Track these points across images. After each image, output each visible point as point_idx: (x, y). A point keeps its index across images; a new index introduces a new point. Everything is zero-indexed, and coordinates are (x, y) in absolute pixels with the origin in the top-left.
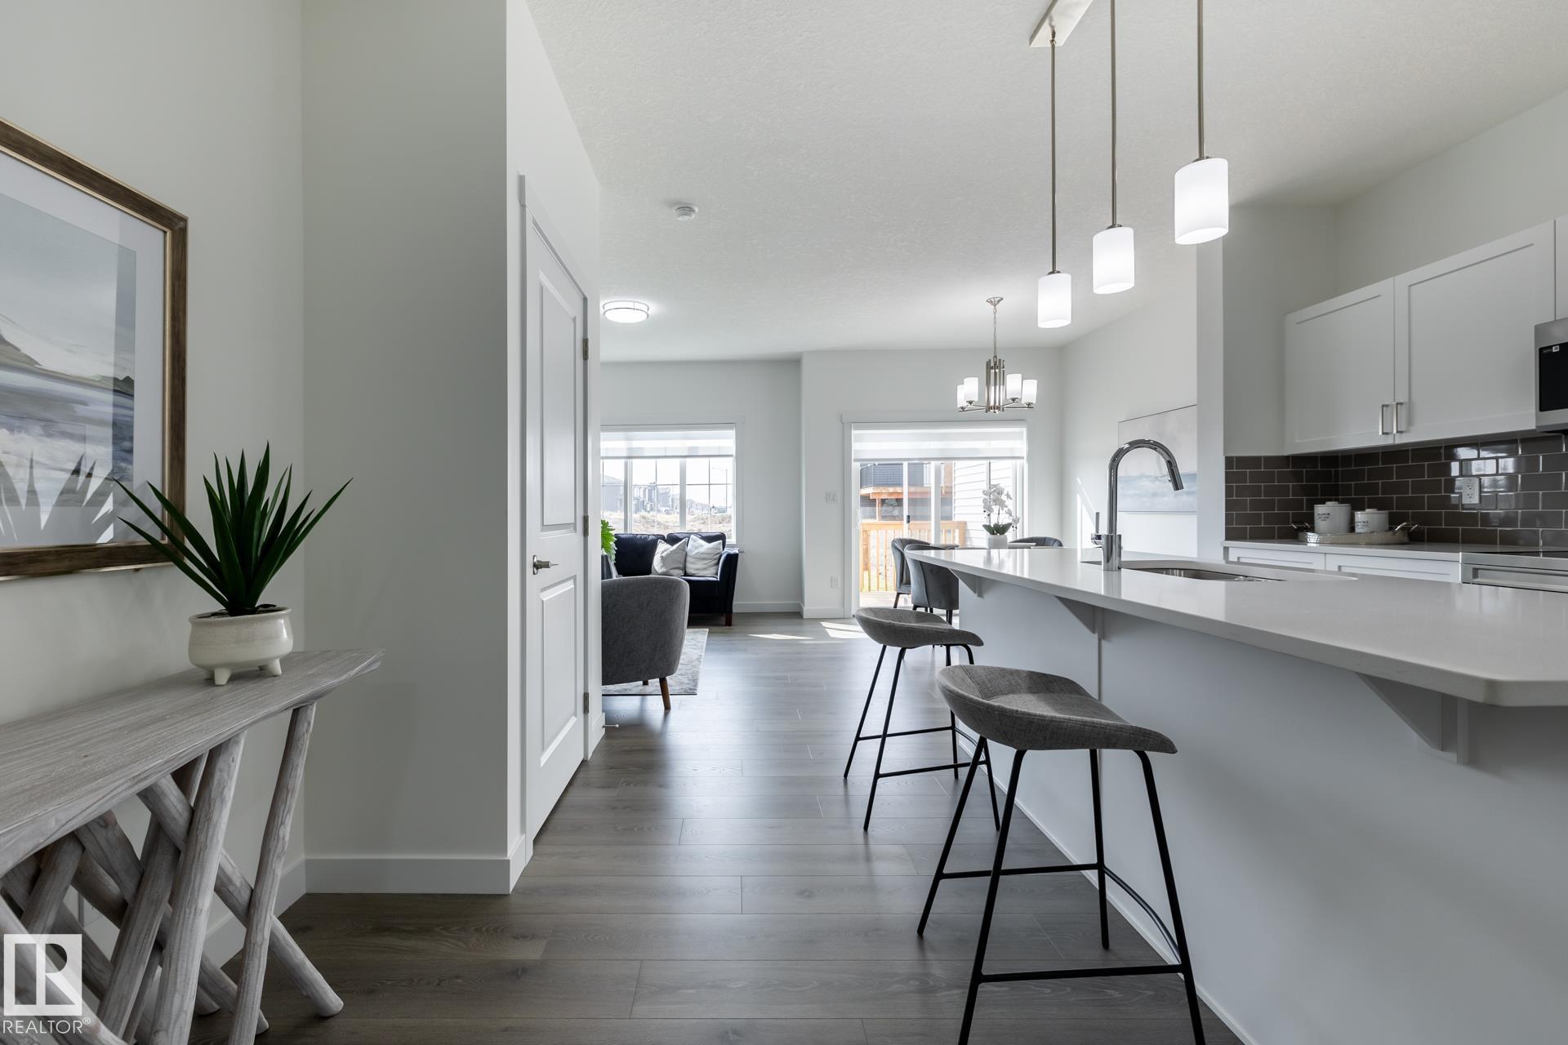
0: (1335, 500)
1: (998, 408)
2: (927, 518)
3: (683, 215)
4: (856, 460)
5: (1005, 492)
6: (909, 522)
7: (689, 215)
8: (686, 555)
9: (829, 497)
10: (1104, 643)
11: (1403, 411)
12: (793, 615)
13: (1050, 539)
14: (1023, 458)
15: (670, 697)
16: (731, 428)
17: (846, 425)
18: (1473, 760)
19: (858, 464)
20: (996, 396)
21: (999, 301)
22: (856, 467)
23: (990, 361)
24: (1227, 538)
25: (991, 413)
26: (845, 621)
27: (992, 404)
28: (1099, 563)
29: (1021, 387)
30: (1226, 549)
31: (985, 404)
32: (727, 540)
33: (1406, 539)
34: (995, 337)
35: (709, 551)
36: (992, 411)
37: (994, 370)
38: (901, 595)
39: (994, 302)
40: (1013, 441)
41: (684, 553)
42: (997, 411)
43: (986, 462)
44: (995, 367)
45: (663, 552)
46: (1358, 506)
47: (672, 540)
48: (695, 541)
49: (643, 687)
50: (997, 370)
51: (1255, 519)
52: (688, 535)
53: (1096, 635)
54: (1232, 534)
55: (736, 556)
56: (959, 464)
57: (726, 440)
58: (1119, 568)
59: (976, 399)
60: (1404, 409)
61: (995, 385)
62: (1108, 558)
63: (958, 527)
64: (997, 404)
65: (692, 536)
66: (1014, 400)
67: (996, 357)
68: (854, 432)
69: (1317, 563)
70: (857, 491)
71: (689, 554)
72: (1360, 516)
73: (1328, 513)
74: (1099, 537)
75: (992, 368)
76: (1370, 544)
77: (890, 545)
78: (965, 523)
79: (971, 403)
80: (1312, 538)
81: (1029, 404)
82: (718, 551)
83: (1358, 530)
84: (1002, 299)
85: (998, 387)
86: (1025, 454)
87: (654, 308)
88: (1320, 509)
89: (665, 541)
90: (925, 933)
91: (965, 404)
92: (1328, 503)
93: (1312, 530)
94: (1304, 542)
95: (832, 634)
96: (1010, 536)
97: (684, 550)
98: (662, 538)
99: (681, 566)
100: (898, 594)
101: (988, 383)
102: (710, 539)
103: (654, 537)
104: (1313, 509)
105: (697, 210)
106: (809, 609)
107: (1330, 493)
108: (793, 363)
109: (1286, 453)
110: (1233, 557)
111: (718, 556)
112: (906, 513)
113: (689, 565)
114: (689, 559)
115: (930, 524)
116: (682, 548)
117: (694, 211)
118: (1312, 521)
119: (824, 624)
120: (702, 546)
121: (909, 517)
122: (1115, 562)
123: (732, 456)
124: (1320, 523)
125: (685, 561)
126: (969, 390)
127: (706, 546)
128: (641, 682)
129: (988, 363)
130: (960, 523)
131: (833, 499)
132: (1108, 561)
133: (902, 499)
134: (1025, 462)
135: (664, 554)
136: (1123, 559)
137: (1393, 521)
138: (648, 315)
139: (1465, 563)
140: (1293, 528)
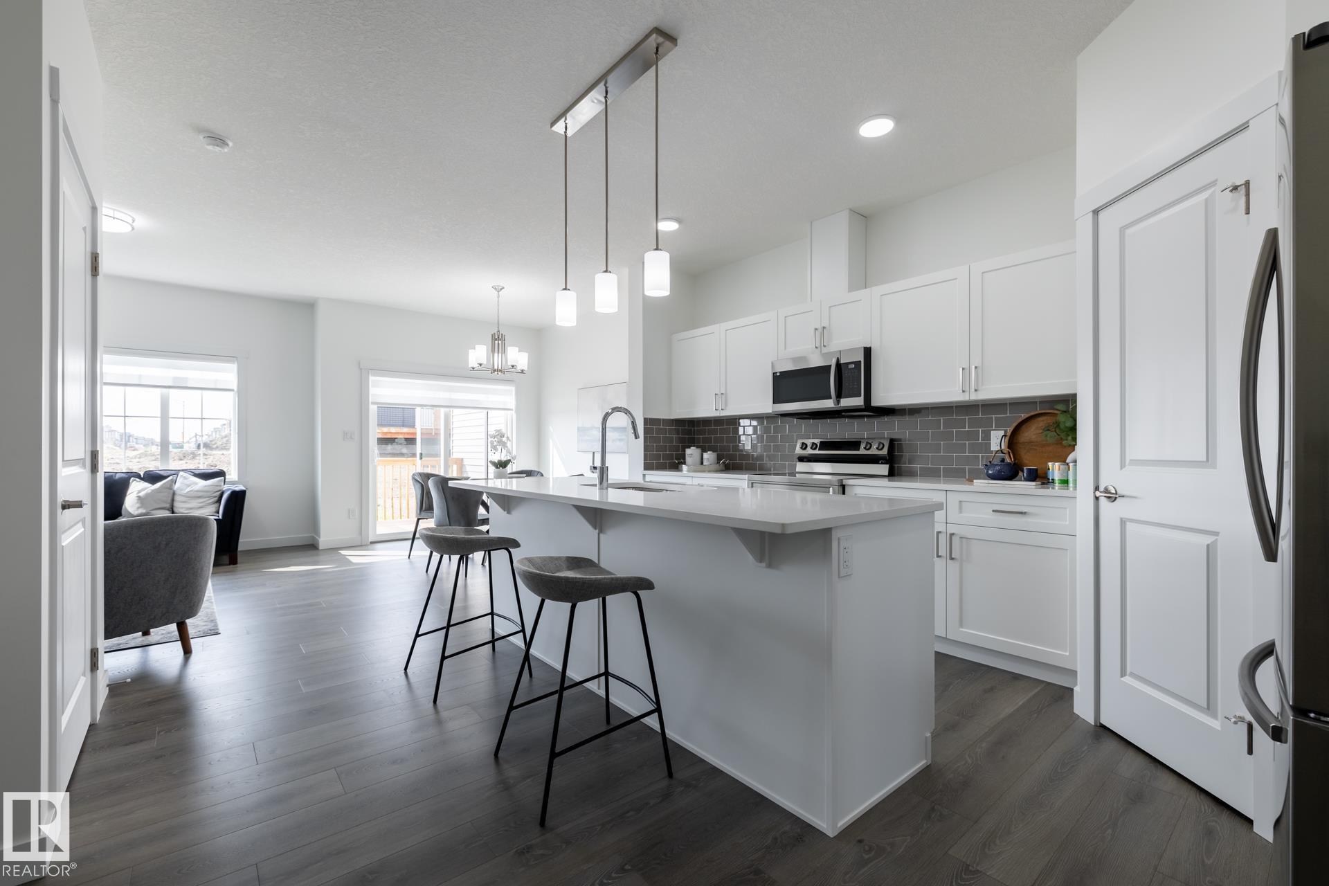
0: (694, 446)
1: (500, 371)
2: (437, 455)
3: (214, 145)
4: (373, 403)
5: (506, 436)
6: (421, 458)
7: (221, 147)
8: (174, 494)
9: (347, 436)
10: (601, 535)
11: (723, 397)
12: (309, 547)
13: (535, 471)
14: (512, 410)
15: (191, 640)
16: (233, 362)
17: (363, 372)
18: (770, 566)
19: (376, 406)
20: (498, 361)
21: (501, 289)
22: (373, 409)
23: (494, 334)
24: (645, 469)
25: (497, 374)
26: (364, 548)
27: (496, 367)
28: (595, 485)
29: (517, 357)
30: (644, 475)
31: (491, 367)
32: (227, 477)
33: (724, 468)
34: (498, 316)
35: (206, 489)
36: (496, 373)
37: (498, 341)
38: (420, 521)
39: (499, 289)
40: (504, 396)
41: (172, 491)
42: (499, 373)
43: (485, 411)
44: (498, 339)
45: (139, 492)
46: (704, 450)
47: (152, 478)
48: (185, 478)
49: (144, 638)
50: (500, 342)
51: (658, 457)
52: (177, 472)
53: (597, 531)
54: (647, 467)
55: (242, 493)
56: (456, 411)
57: (228, 374)
58: (607, 489)
59: (484, 362)
60: (722, 396)
61: (498, 353)
62: (601, 483)
63: (456, 463)
64: (500, 368)
65: (181, 473)
66: (513, 366)
67: (499, 331)
68: (372, 378)
69: (688, 481)
70: (375, 432)
71: (177, 492)
72: (706, 455)
73: (692, 453)
74: (595, 468)
75: (496, 340)
76: (709, 471)
77: (411, 478)
78: (462, 459)
79: (481, 365)
80: (685, 468)
81: (522, 371)
82: (219, 488)
83: (704, 464)
84: (503, 288)
85: (500, 355)
86: (514, 408)
87: (142, 222)
88: (688, 451)
89: (142, 479)
90: (500, 755)
91: (476, 366)
92: (692, 448)
93: (685, 463)
94: (681, 470)
95: (354, 560)
96: (509, 469)
97: (171, 488)
98: (138, 476)
99: (168, 505)
100: (418, 520)
101: (493, 351)
102: (206, 476)
103: (124, 475)
104: (685, 451)
105: (231, 144)
106: (324, 540)
107: (691, 443)
108: (306, 308)
109: (672, 418)
110: (648, 479)
111: (218, 494)
112: (418, 452)
113: (176, 504)
114: (177, 498)
115: (440, 460)
116: (169, 486)
117: (227, 145)
118: (684, 459)
119: (343, 552)
120: (196, 484)
121: (421, 454)
122: (605, 484)
123: (233, 390)
124: (688, 459)
125: (173, 500)
126: (478, 354)
127: (202, 483)
128: (140, 633)
129: (493, 335)
130: (457, 459)
131: (351, 438)
132: (601, 484)
133: (415, 439)
134: (513, 412)
135: (142, 494)
136: (609, 482)
137: (719, 458)
138: (133, 229)
139: (749, 480)
140: (675, 463)
